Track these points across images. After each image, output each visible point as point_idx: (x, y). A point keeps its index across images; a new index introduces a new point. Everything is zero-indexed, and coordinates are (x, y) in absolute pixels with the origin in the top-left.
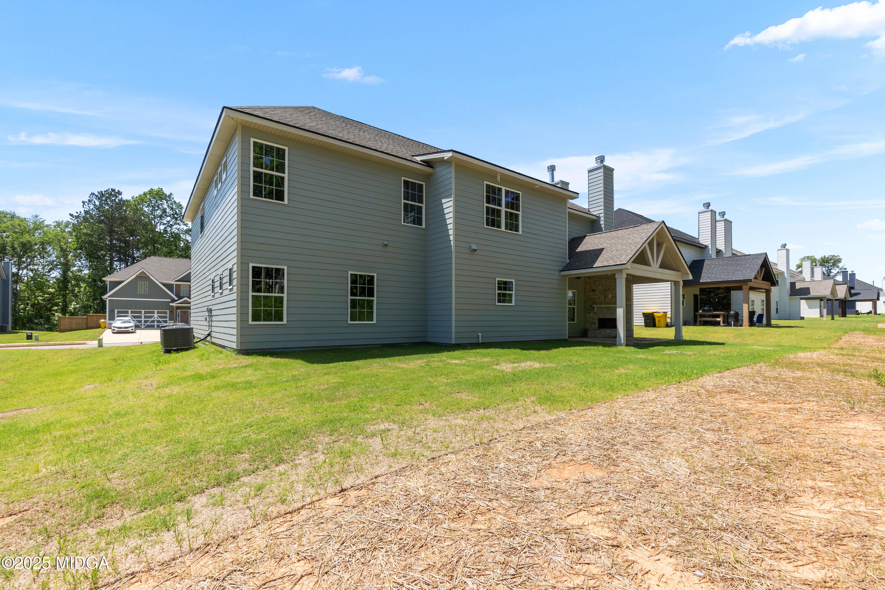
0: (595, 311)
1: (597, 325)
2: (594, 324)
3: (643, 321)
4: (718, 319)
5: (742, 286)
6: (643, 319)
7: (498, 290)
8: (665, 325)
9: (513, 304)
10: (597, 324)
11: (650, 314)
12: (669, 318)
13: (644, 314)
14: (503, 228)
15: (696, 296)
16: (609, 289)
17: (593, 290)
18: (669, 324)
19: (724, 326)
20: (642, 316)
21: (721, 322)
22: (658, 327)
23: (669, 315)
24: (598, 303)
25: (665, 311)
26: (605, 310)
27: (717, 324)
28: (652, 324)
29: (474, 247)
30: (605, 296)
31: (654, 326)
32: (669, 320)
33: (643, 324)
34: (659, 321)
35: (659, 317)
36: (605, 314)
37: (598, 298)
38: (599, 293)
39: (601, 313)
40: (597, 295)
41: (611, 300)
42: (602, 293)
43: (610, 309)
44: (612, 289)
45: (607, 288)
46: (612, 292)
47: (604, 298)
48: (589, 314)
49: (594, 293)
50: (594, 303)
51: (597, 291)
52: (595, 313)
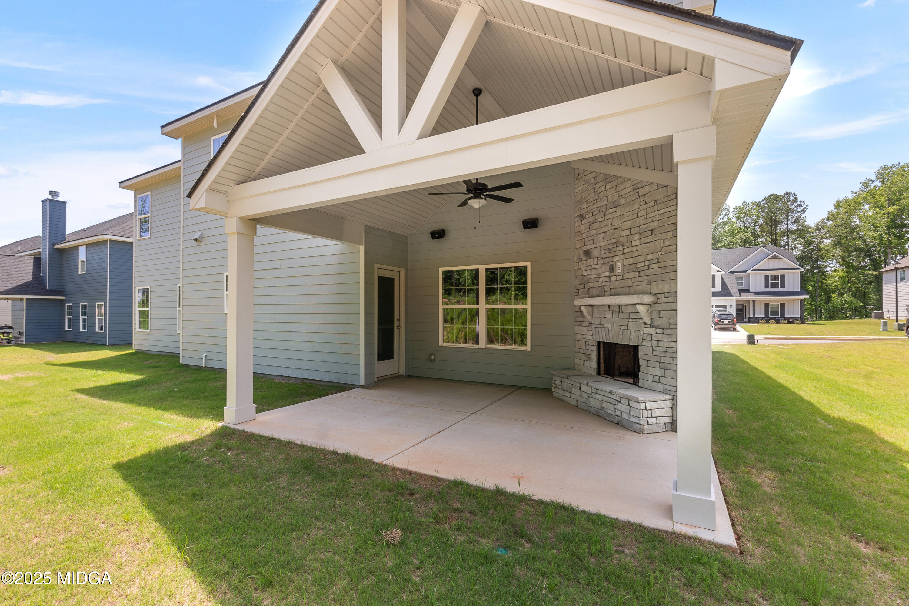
1: (594, 363)
10: (594, 358)
16: (617, 243)
17: (587, 253)
24: (595, 292)
26: (610, 315)
29: (197, 236)
30: (611, 269)
36: (608, 328)
37: (595, 276)
38: (599, 259)
39: (600, 326)
40: (593, 267)
41: (623, 279)
42: (604, 258)
43: (619, 312)
44: (626, 238)
45: (614, 241)
46: (626, 251)
47: (607, 274)
48: (581, 326)
49: (588, 262)
50: (589, 293)
51: (596, 253)
52: (590, 324)
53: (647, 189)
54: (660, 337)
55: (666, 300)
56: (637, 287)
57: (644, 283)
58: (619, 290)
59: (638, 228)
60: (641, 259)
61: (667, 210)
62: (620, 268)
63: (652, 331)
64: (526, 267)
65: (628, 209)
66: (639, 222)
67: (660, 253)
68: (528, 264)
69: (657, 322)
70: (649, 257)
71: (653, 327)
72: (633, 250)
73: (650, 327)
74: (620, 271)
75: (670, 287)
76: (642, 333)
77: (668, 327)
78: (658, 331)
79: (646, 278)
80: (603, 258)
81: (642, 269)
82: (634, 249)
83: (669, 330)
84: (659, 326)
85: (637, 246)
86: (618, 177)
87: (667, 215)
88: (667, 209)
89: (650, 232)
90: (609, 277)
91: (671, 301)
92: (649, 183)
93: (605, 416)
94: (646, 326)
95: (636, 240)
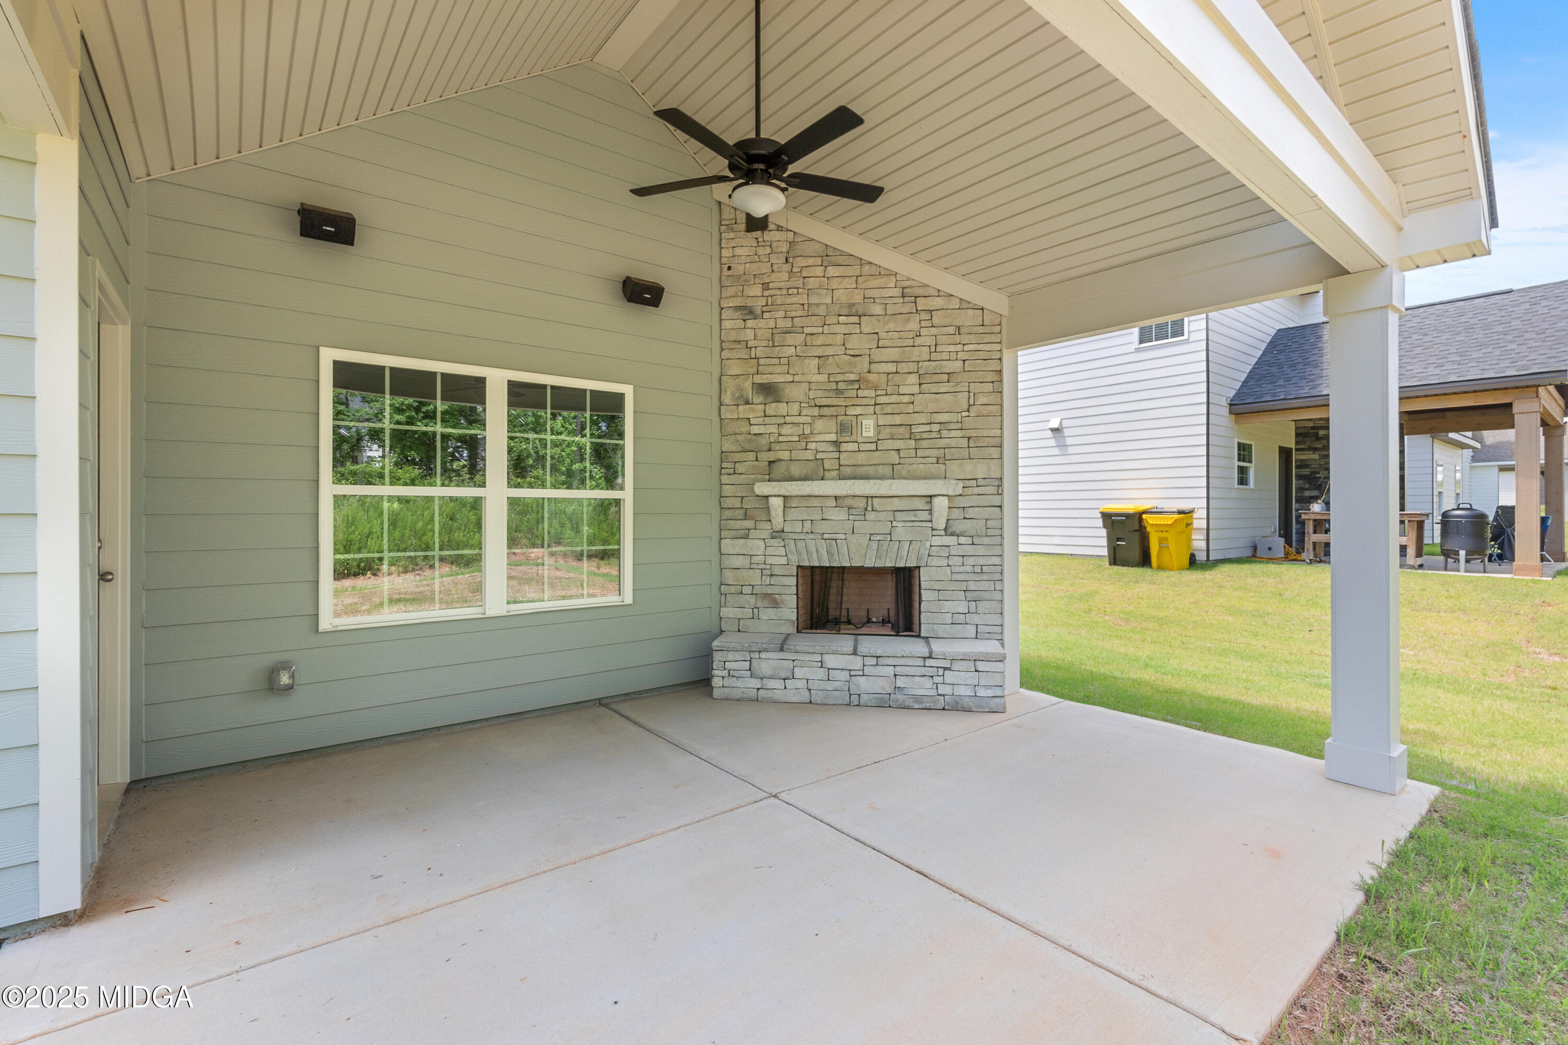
0: (778, 520)
1: (789, 611)
2: (774, 602)
3: (1104, 542)
5: (1509, 406)
6: (1104, 532)
8: (1186, 561)
10: (792, 601)
11: (1128, 516)
12: (1199, 532)
13: (1107, 517)
15: (1285, 454)
16: (860, 382)
17: (769, 391)
18: (1201, 557)
20: (1100, 522)
22: (1160, 568)
23: (1199, 522)
24: (795, 470)
25: (1185, 505)
26: (842, 515)
28: (1136, 554)
30: (843, 429)
31: (1145, 560)
32: (1199, 543)
33: (1105, 552)
34: (1162, 541)
35: (1159, 528)
36: (836, 540)
37: (796, 438)
38: (803, 405)
39: (812, 536)
40: (788, 419)
41: (877, 450)
42: (820, 407)
43: (866, 509)
44: (884, 378)
45: (852, 377)
46: (882, 400)
47: (833, 437)
48: (746, 537)
49: (772, 409)
50: (771, 471)
51: (796, 392)
52: (778, 534)
53: (938, 302)
54: (970, 550)
55: (981, 490)
56: (914, 466)
57: (930, 460)
58: (865, 468)
59: (915, 365)
60: (922, 418)
61: (981, 347)
62: (872, 429)
63: (951, 540)
64: (621, 397)
65: (891, 326)
66: (919, 356)
67: (964, 414)
68: (627, 390)
69: (957, 527)
70: (943, 418)
71: (952, 534)
72: (904, 401)
73: (946, 535)
74: (871, 434)
75: (989, 469)
76: (928, 545)
77: (984, 534)
78: (962, 540)
79: (935, 453)
80: (816, 406)
81: (925, 435)
82: (906, 399)
83: (986, 538)
84: (965, 532)
85: (913, 395)
86: (862, 262)
87: (982, 355)
88: (981, 345)
89: (945, 377)
90: (837, 444)
91: (991, 493)
92: (941, 294)
93: (909, 702)
94: (935, 533)
95: (910, 384)
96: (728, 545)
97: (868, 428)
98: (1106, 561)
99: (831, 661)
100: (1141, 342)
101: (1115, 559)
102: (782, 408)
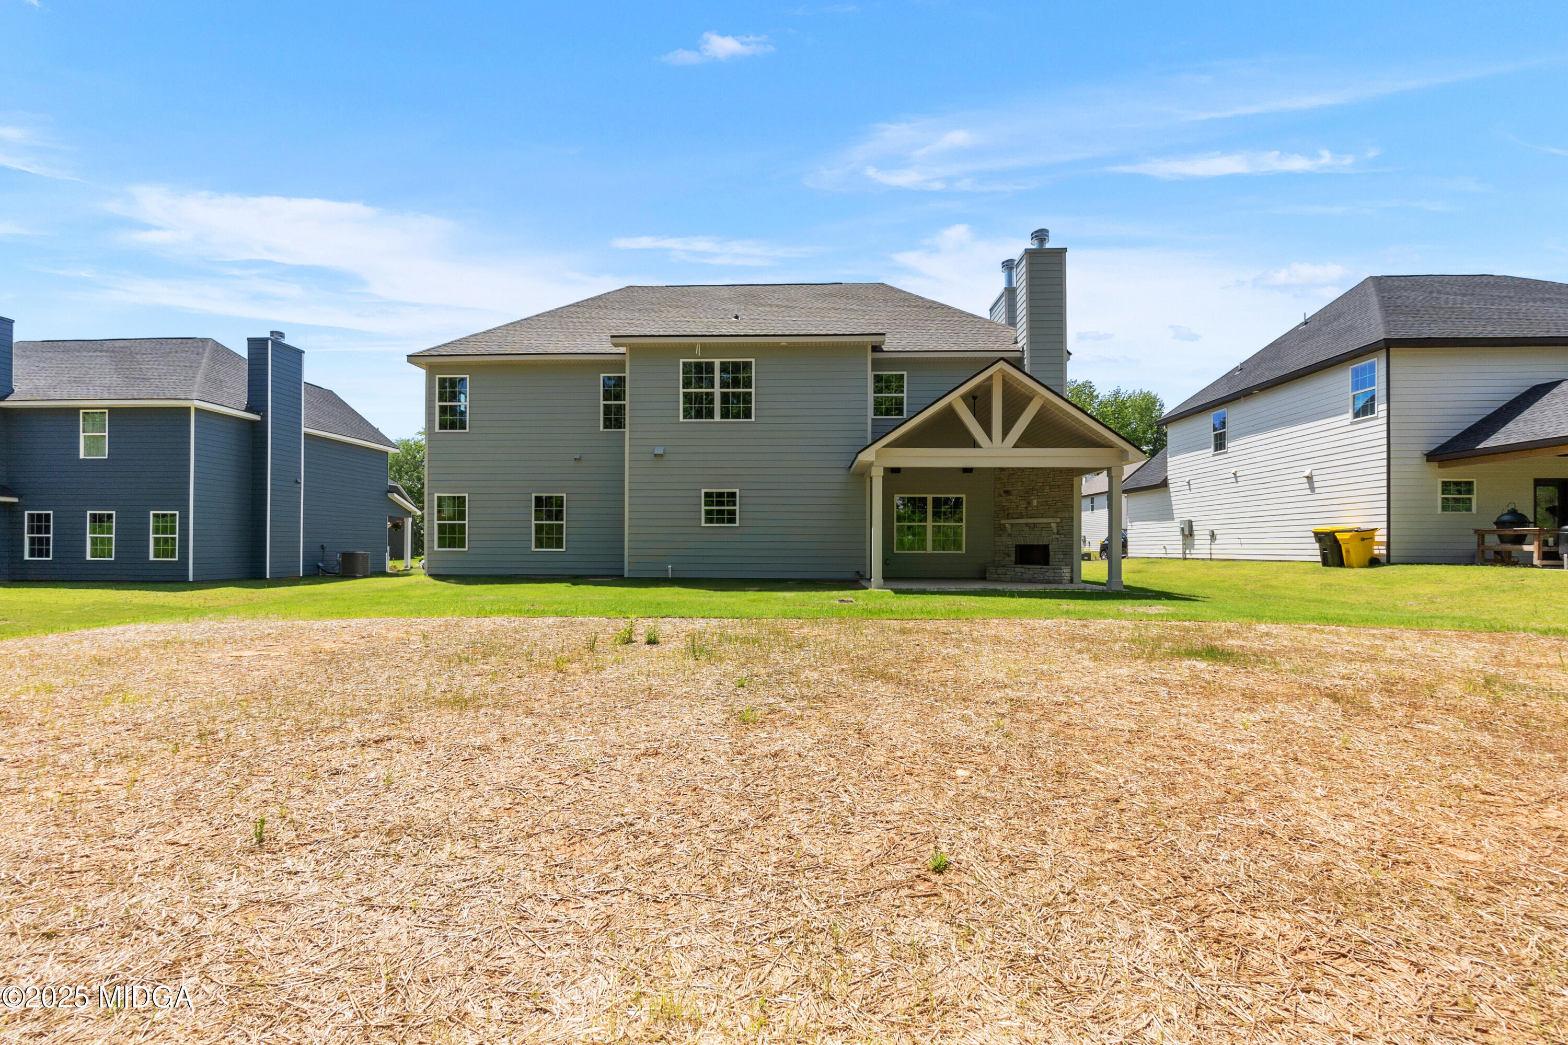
0: (1009, 531)
1: (1013, 558)
2: (1009, 556)
4: (1526, 548)
7: (706, 505)
8: (1370, 561)
9: (737, 525)
10: (1013, 555)
11: (1328, 534)
12: (1380, 543)
13: (1317, 535)
14: (717, 418)
16: (1033, 489)
17: (1007, 493)
18: (1381, 559)
19: (1544, 566)
21: (1536, 555)
22: (1346, 566)
23: (1381, 536)
24: (1015, 516)
25: (1372, 526)
26: (1026, 529)
27: (1526, 561)
29: (659, 451)
32: (1380, 549)
33: (1319, 559)
36: (1025, 536)
37: (1015, 507)
38: (1017, 496)
39: (1019, 536)
40: (1013, 501)
41: (1037, 509)
42: (1022, 497)
43: (1034, 528)
44: (1040, 488)
45: (1031, 488)
46: (1039, 494)
47: (1025, 506)
48: (1001, 536)
49: (1008, 498)
50: (1008, 517)
51: (1014, 492)
52: (1010, 535)
54: (1064, 539)
56: (1048, 514)
57: (1052, 512)
58: (1034, 515)
59: (1048, 483)
60: (1050, 499)
63: (1058, 537)
64: (962, 498)
66: (1050, 480)
68: (964, 496)
70: (1056, 499)
71: (1061, 535)
73: (1057, 534)
74: (1036, 505)
76: (1051, 538)
79: (1053, 510)
81: (1051, 505)
82: (1045, 493)
85: (1048, 492)
89: (1057, 486)
90: (1026, 508)
94: (1053, 534)
95: (1047, 490)
96: (997, 539)
97: (1035, 503)
98: (1321, 564)
99: (1017, 570)
100: (1216, 450)
101: (1325, 563)
102: (1011, 497)
